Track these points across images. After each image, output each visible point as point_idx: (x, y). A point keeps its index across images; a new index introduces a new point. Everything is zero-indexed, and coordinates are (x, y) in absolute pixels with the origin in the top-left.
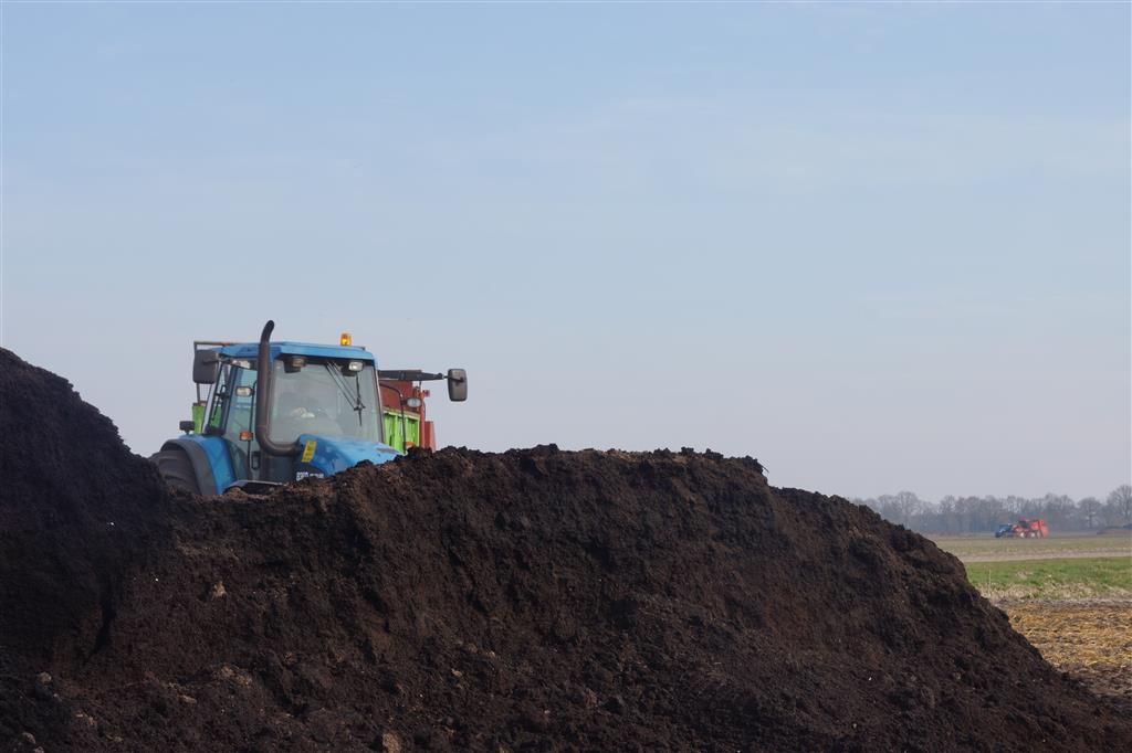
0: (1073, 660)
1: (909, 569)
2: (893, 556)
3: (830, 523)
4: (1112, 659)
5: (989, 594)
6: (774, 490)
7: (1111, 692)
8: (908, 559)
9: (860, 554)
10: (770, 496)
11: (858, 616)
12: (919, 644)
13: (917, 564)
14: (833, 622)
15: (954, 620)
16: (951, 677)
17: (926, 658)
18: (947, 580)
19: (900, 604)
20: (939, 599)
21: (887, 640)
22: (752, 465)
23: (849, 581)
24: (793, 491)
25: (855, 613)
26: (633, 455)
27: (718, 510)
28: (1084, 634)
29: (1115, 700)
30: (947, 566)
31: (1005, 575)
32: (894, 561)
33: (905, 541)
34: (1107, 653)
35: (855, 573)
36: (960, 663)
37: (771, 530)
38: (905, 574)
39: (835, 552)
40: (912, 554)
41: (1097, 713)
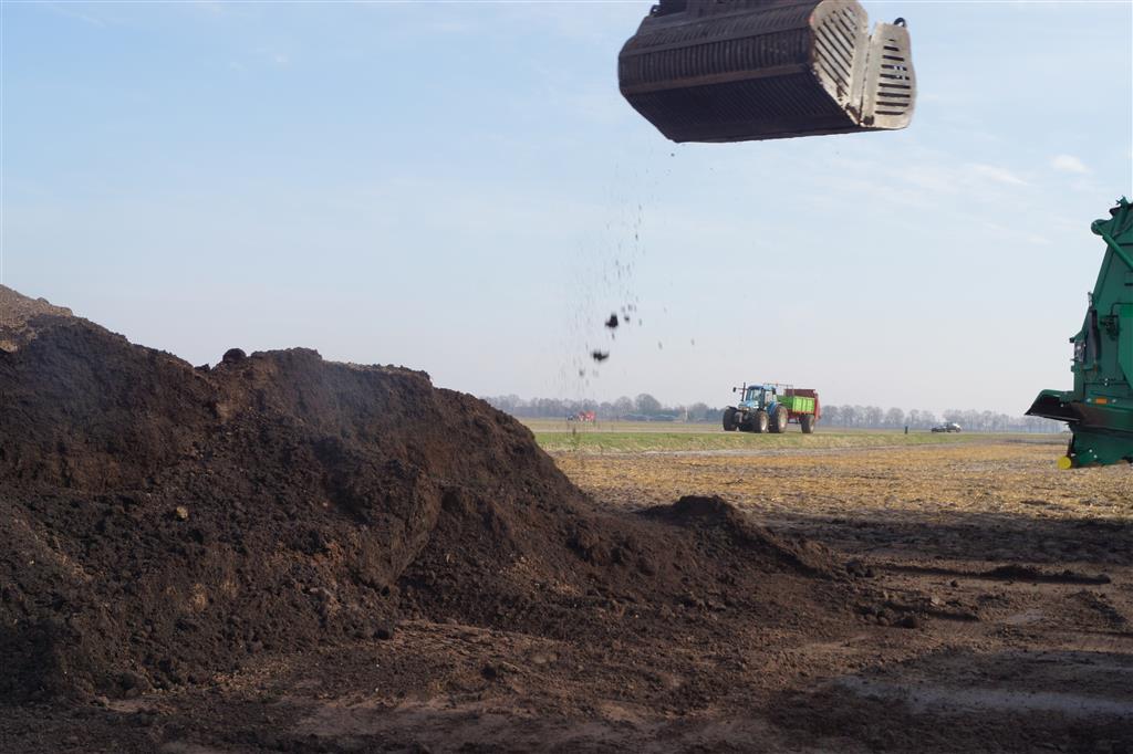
0: (588, 484)
1: (504, 433)
2: (496, 426)
3: (464, 408)
4: (608, 484)
5: (548, 449)
6: (436, 389)
7: (605, 500)
8: (504, 428)
9: (478, 424)
10: (433, 393)
11: (476, 457)
12: (507, 473)
13: (509, 431)
14: (463, 460)
15: (526, 461)
16: (522, 490)
17: (510, 480)
18: (523, 440)
19: (499, 451)
20: (518, 449)
21: (491, 470)
22: (424, 375)
23: (472, 439)
24: (446, 390)
25: (475, 455)
26: (361, 366)
27: (405, 399)
29: (606, 505)
30: (525, 433)
31: (558, 439)
32: (496, 429)
33: (503, 419)
34: (606, 480)
35: (475, 434)
36: (527, 483)
37: (432, 410)
38: (502, 436)
39: (466, 423)
40: (506, 425)
41: (595, 510)
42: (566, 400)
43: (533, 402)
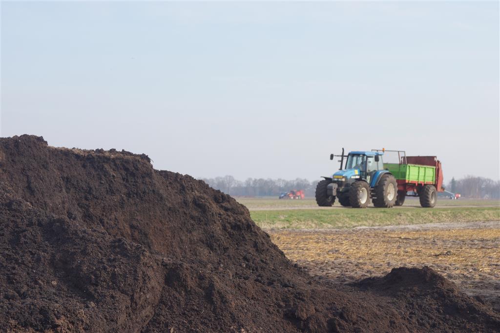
0: (303, 258)
1: (222, 212)
2: (214, 205)
3: (183, 188)
4: (321, 258)
5: (264, 226)
6: (156, 171)
7: (319, 273)
8: (222, 207)
9: (198, 204)
10: (154, 174)
11: (196, 235)
12: (226, 249)
13: (226, 209)
14: (183, 238)
15: (244, 237)
16: (241, 265)
17: (229, 256)
18: (241, 218)
19: (217, 229)
20: (236, 227)
21: (210, 247)
22: (145, 158)
23: (192, 218)
24: (165, 172)
25: (194, 233)
26: (84, 151)
27: (127, 181)
28: (309, 246)
29: (320, 278)
30: (241, 210)
31: (273, 217)
32: (215, 208)
33: (220, 198)
34: (319, 255)
35: (195, 214)
36: (245, 258)
37: (154, 191)
38: (220, 214)
39: (185, 203)
40: (224, 205)
41: (310, 283)
42: (279, 180)
43: (248, 182)
